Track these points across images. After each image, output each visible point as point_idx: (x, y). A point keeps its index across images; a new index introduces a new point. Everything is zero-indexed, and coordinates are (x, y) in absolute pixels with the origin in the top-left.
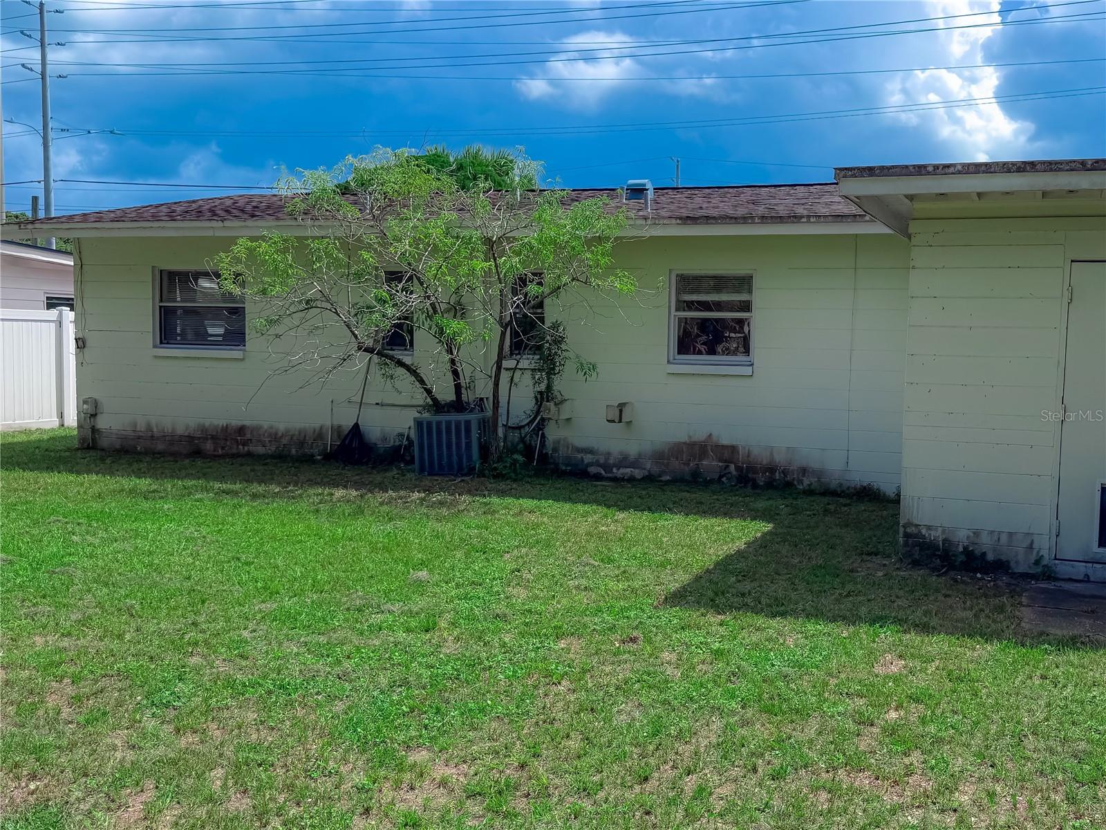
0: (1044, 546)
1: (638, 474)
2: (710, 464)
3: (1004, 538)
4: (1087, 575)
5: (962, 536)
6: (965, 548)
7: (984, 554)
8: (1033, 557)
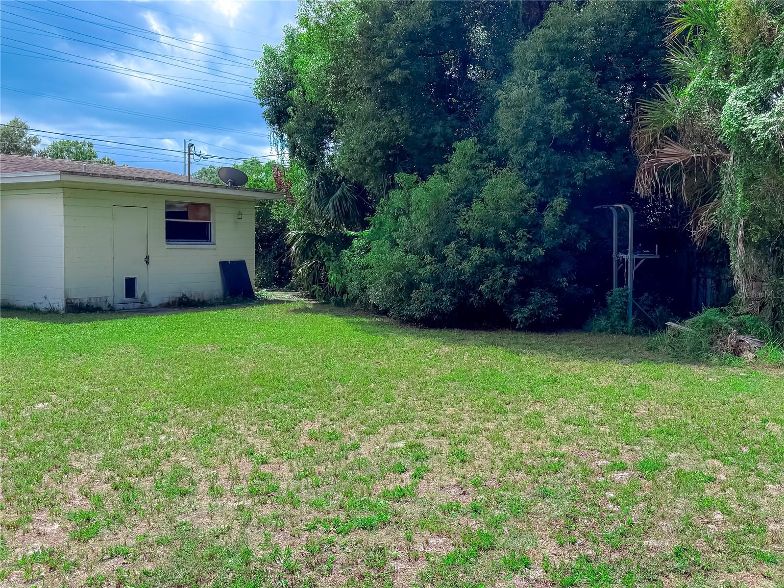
0: (110, 301)
3: (98, 299)
4: (123, 308)
5: (85, 301)
6: (87, 305)
7: (93, 306)
8: (107, 305)
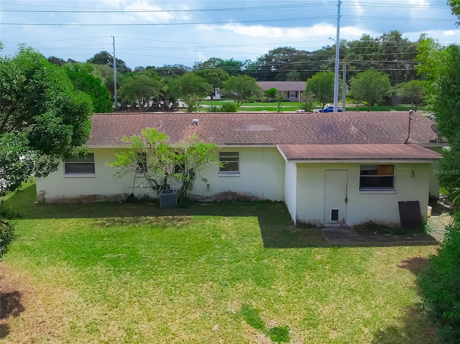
0: (322, 222)
1: (211, 200)
2: (230, 197)
3: (315, 221)
4: (329, 227)
6: (308, 223)
7: (311, 224)
8: (320, 224)
